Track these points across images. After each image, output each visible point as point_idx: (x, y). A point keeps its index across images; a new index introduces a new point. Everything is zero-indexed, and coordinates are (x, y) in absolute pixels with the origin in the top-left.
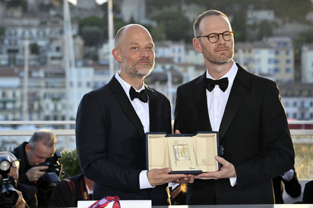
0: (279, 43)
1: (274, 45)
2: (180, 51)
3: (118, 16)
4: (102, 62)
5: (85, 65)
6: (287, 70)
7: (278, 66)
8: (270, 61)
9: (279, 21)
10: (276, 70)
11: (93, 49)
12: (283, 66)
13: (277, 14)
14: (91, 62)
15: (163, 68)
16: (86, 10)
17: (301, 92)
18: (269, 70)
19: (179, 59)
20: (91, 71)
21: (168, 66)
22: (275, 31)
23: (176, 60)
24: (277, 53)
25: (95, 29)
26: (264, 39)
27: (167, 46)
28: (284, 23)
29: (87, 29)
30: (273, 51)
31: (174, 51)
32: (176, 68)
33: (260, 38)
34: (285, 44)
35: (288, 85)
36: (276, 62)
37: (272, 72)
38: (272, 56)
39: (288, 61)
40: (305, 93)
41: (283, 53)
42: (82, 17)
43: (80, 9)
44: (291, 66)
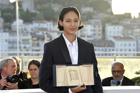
0: (95, 22)
1: (93, 23)
2: (50, 25)
3: (21, 8)
4: (13, 30)
5: (5, 31)
6: (99, 35)
7: (95, 32)
8: (91, 30)
9: (95, 12)
10: (94, 35)
11: (8, 24)
12: (97, 32)
13: (94, 9)
14: (7, 30)
15: (43, 33)
16: (5, 5)
17: (105, 44)
18: (91, 34)
19: (50, 29)
20: (7, 34)
21: (45, 32)
22: (93, 17)
23: (49, 29)
24: (95, 27)
25: (10, 14)
26: (89, 20)
27: (45, 23)
28: (98, 13)
29: (5, 14)
30: (93, 26)
31: (48, 25)
32: (49, 33)
33: (87, 20)
34: (98, 23)
35: (99, 41)
36: (94, 31)
37: (92, 35)
38: (92, 28)
39: (99, 31)
40: (107, 45)
41: (97, 27)
42: (3, 9)
43: (2, 5)
44: (101, 32)
